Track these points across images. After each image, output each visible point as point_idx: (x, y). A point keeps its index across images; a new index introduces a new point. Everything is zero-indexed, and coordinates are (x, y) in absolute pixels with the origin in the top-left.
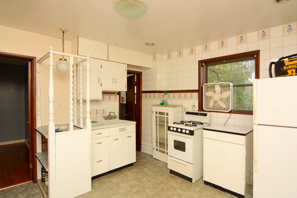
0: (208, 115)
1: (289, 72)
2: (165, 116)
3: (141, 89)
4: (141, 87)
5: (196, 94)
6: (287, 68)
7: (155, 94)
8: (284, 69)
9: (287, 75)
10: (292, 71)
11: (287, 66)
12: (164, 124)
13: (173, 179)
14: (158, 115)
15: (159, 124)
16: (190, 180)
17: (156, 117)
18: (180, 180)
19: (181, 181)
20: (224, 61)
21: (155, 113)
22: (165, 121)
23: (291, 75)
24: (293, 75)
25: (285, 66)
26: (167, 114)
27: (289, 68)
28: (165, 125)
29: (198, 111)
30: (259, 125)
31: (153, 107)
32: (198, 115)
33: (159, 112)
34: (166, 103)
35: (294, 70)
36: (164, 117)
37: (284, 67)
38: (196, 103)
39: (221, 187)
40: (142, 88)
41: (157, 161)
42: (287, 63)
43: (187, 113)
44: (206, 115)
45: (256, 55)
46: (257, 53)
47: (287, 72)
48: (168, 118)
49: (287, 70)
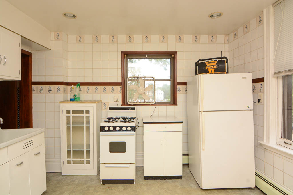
0: (136, 109)
1: (210, 71)
2: (85, 115)
3: (30, 78)
4: (30, 75)
5: (119, 88)
6: (208, 68)
7: (60, 86)
8: (206, 68)
9: (208, 73)
10: (211, 71)
11: (208, 66)
12: (82, 125)
13: (112, 189)
14: (71, 115)
15: (73, 127)
16: (131, 182)
17: (68, 118)
18: (121, 187)
19: (123, 188)
20: (147, 56)
21: (65, 112)
22: (83, 122)
23: (211, 74)
24: (212, 74)
25: (206, 66)
26: (88, 112)
27: (210, 68)
28: (83, 127)
29: (121, 105)
30: (204, 111)
31: (61, 105)
32: (125, 110)
33: (73, 111)
34: (79, 98)
35: (213, 70)
36: (83, 116)
38: (120, 97)
39: (163, 176)
40: (32, 77)
41: (70, 177)
42: (208, 65)
43: (111, 109)
44: (134, 109)
45: (174, 54)
46: (175, 53)
47: (208, 71)
48: (89, 117)
49: (208, 69)
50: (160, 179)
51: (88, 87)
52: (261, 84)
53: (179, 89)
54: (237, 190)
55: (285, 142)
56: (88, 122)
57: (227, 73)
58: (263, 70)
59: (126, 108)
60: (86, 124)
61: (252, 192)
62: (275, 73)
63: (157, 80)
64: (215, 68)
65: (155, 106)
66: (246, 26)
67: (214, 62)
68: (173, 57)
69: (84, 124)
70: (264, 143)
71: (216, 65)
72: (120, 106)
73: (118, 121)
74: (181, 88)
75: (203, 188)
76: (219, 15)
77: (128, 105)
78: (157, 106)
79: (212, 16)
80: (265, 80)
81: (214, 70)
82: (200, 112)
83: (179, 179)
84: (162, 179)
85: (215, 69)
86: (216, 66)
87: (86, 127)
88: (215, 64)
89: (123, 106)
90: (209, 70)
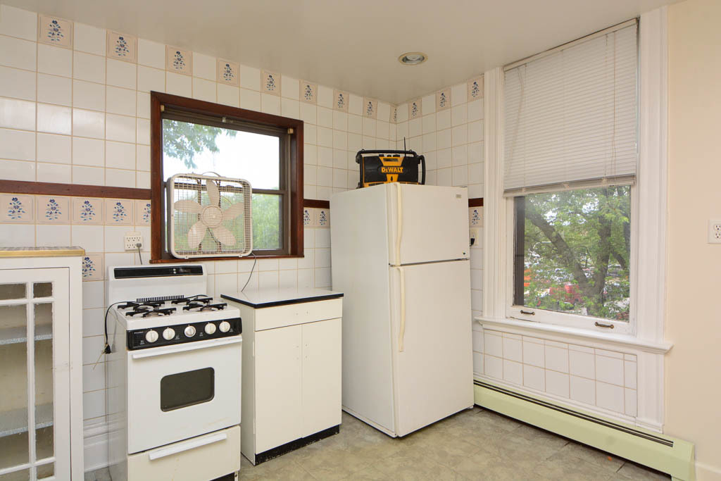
0: (204, 270)
1: (389, 177)
2: (30, 300)
5: (143, 206)
6: (387, 171)
10: (392, 177)
11: (386, 167)
12: (19, 340)
20: (224, 121)
22: (24, 328)
23: (391, 183)
25: (382, 165)
26: (44, 289)
28: (24, 344)
29: (151, 262)
32: (173, 275)
35: (395, 177)
36: (23, 307)
37: (382, 168)
38: (144, 234)
39: (301, 439)
42: (385, 164)
43: (120, 273)
44: (198, 271)
45: (294, 129)
46: (298, 125)
47: (386, 177)
48: (49, 306)
49: (385, 174)
50: (294, 450)
51: (15, 199)
52: (475, 211)
53: (307, 217)
54: (450, 420)
55: (522, 312)
56: (45, 326)
57: (423, 183)
58: (483, 183)
59: (172, 268)
60: (37, 332)
61: (470, 416)
62: (506, 192)
63: (256, 191)
64: (399, 171)
65: (253, 261)
66: (442, 94)
67: (396, 160)
68: (291, 135)
69: (25, 335)
70: (486, 317)
71: (401, 166)
72: (147, 265)
73: (175, 309)
74: (311, 214)
75: (401, 436)
76: (419, 59)
77: (173, 259)
78: (257, 261)
79: (405, 60)
80: (486, 202)
81: (397, 175)
82: (392, 266)
83: (335, 434)
84: (298, 447)
85: (399, 174)
86: (402, 168)
87: (37, 344)
88: (399, 163)
89: (157, 263)
90: (387, 175)
